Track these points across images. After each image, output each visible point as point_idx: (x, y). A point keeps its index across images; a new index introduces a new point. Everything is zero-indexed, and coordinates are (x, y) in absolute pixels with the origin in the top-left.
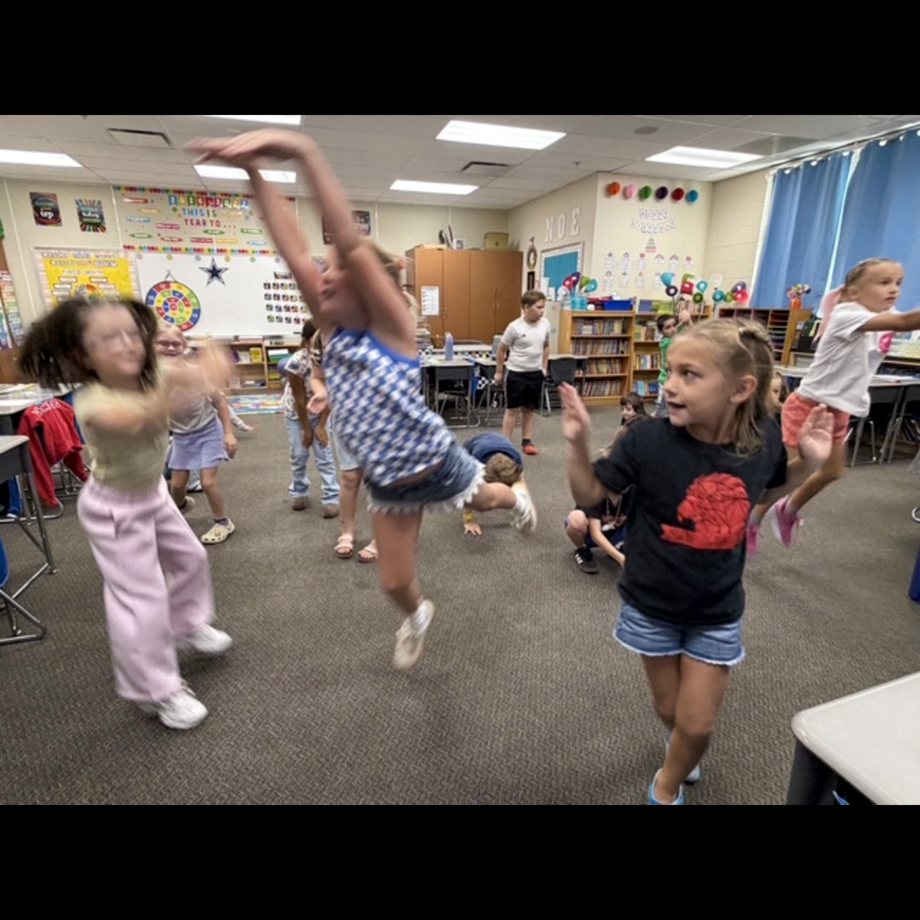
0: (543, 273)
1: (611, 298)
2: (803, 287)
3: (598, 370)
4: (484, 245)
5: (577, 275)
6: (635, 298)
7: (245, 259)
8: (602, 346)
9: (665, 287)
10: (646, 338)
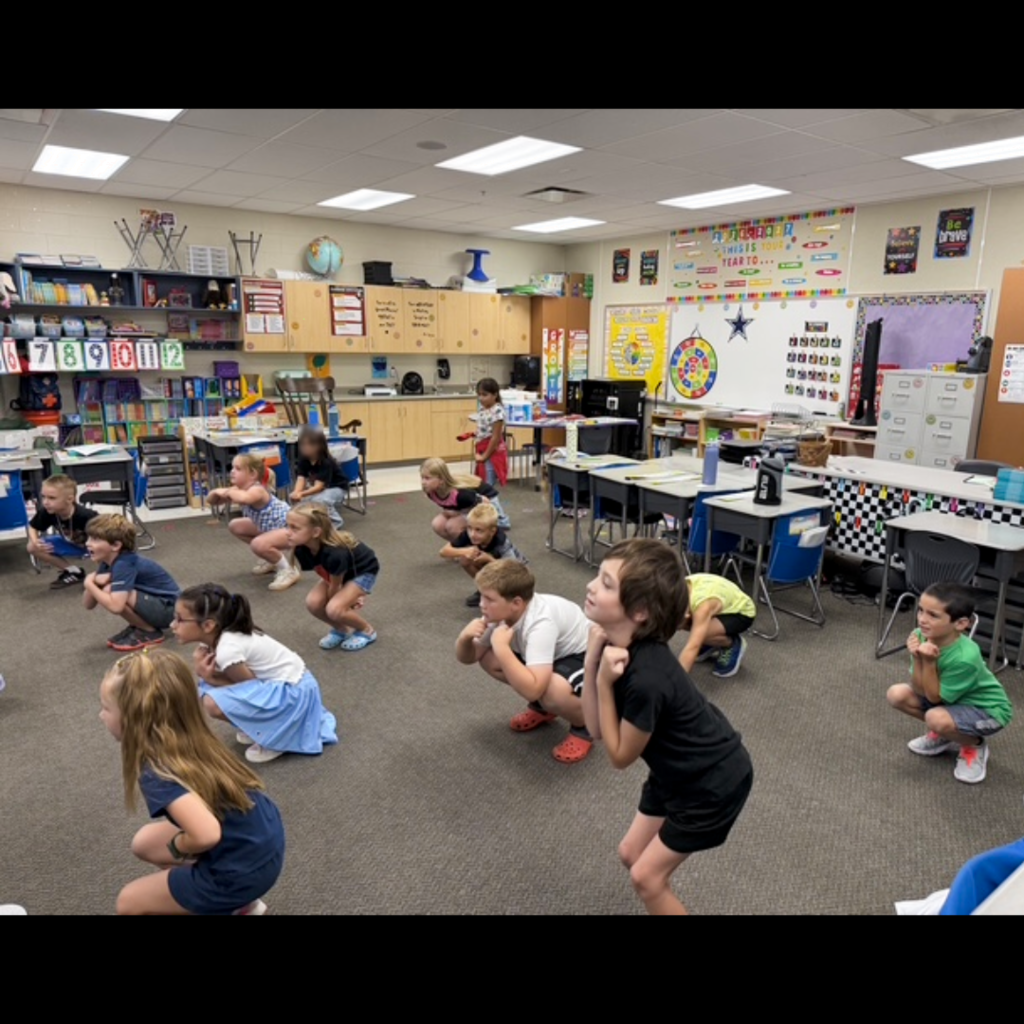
7: (776, 304)
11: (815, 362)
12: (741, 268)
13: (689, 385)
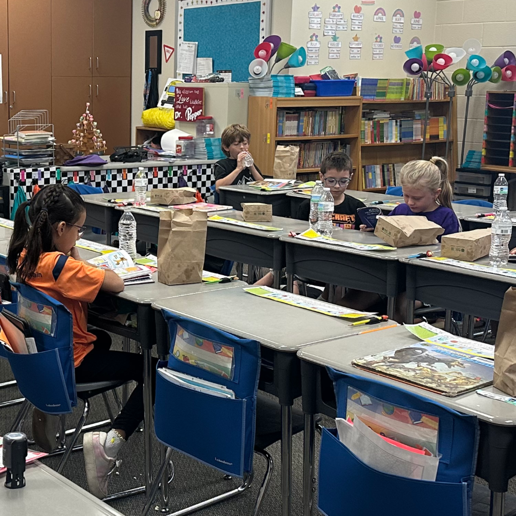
0: (181, 34)
5: (276, 40)
8: (312, 153)
10: (373, 138)
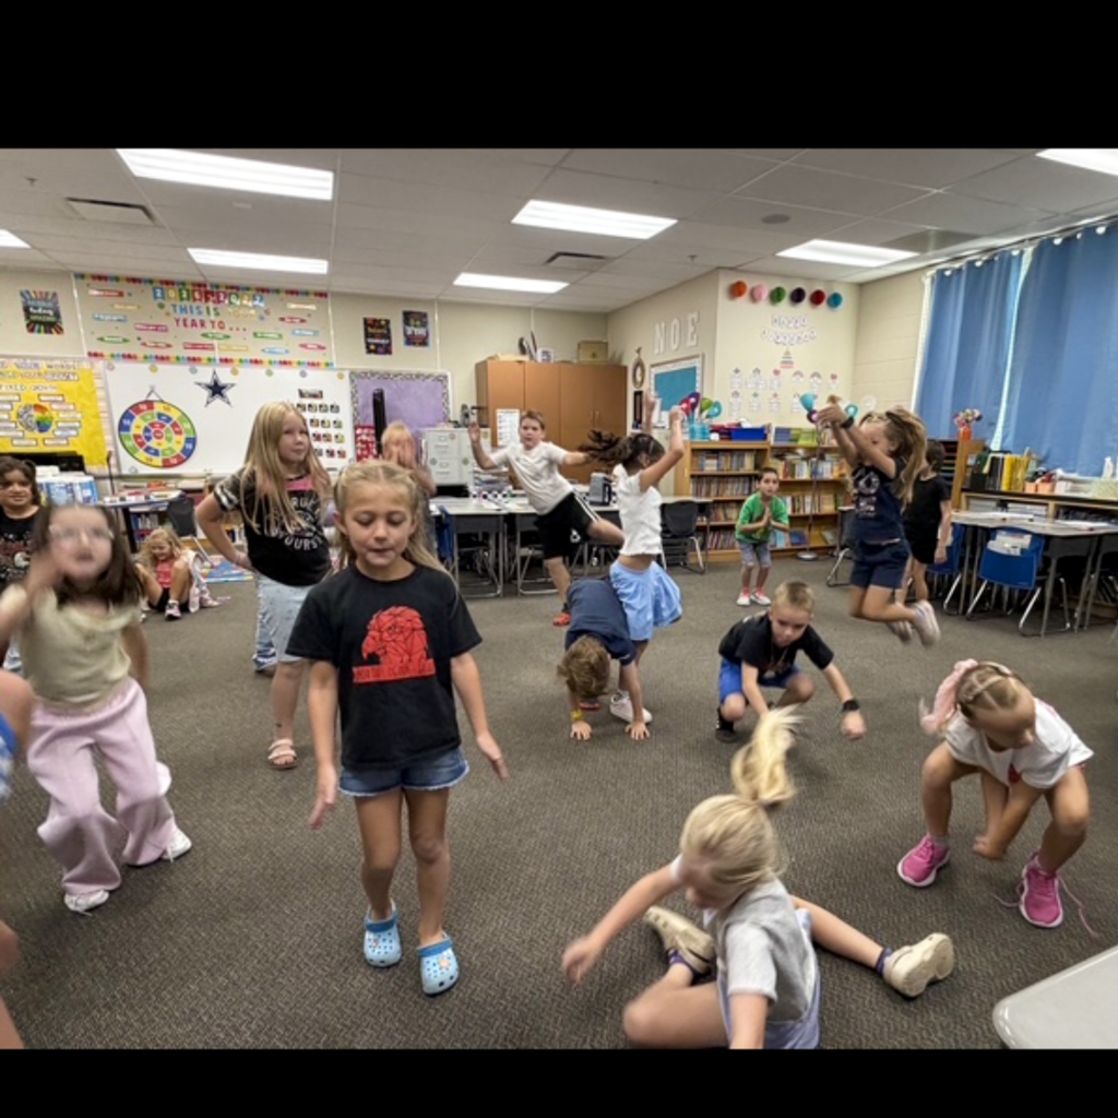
1: (739, 424)
2: (973, 413)
3: (726, 516)
4: (578, 358)
5: (697, 396)
6: (769, 426)
7: (260, 371)
8: (730, 486)
9: (806, 412)
10: (786, 475)
11: (317, 425)
12: (204, 331)
13: (156, 453)
